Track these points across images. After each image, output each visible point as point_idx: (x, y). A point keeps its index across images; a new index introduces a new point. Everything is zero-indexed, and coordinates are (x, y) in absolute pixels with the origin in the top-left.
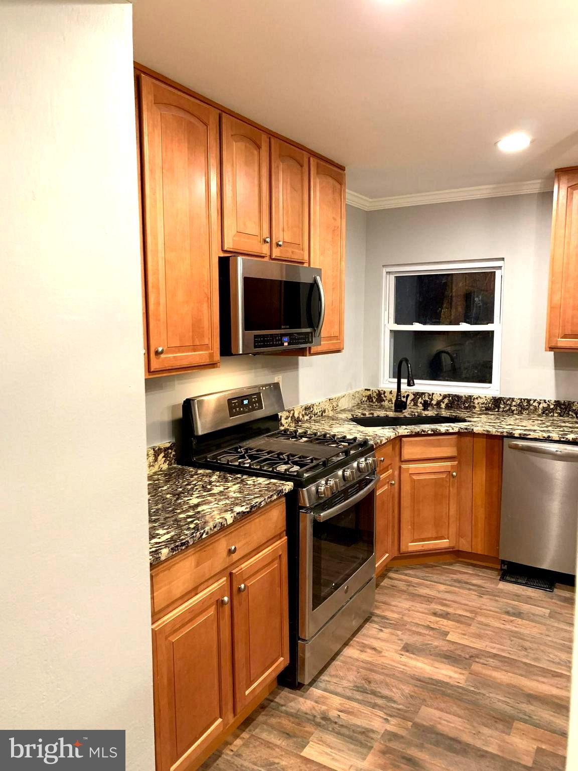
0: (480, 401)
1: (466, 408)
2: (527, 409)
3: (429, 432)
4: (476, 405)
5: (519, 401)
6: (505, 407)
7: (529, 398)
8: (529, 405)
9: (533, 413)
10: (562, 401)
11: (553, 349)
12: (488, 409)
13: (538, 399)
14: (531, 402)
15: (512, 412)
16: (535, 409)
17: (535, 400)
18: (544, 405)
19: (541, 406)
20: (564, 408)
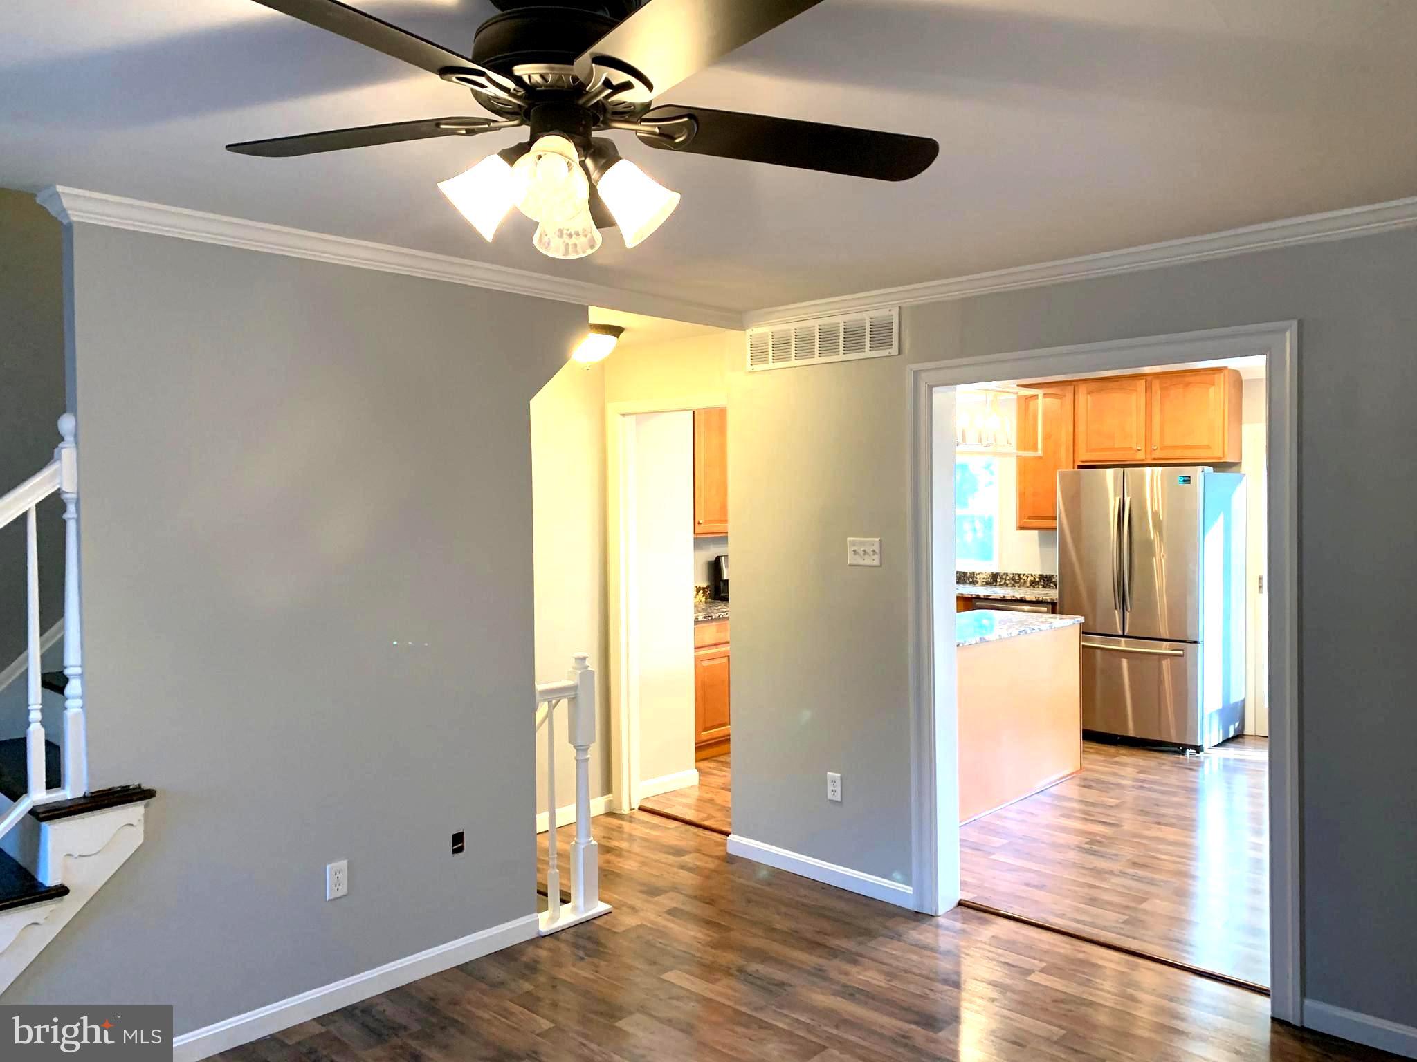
0: (982, 576)
1: (970, 583)
2: (1018, 582)
4: (978, 580)
5: (1012, 576)
6: (1001, 581)
7: (1019, 573)
8: (1020, 579)
9: (1023, 586)
10: (1045, 574)
11: (1022, 528)
12: (987, 583)
13: (1027, 574)
14: (1021, 576)
15: (1007, 585)
16: (1025, 583)
17: (1024, 575)
18: (1031, 578)
19: (1029, 579)
20: (1046, 580)
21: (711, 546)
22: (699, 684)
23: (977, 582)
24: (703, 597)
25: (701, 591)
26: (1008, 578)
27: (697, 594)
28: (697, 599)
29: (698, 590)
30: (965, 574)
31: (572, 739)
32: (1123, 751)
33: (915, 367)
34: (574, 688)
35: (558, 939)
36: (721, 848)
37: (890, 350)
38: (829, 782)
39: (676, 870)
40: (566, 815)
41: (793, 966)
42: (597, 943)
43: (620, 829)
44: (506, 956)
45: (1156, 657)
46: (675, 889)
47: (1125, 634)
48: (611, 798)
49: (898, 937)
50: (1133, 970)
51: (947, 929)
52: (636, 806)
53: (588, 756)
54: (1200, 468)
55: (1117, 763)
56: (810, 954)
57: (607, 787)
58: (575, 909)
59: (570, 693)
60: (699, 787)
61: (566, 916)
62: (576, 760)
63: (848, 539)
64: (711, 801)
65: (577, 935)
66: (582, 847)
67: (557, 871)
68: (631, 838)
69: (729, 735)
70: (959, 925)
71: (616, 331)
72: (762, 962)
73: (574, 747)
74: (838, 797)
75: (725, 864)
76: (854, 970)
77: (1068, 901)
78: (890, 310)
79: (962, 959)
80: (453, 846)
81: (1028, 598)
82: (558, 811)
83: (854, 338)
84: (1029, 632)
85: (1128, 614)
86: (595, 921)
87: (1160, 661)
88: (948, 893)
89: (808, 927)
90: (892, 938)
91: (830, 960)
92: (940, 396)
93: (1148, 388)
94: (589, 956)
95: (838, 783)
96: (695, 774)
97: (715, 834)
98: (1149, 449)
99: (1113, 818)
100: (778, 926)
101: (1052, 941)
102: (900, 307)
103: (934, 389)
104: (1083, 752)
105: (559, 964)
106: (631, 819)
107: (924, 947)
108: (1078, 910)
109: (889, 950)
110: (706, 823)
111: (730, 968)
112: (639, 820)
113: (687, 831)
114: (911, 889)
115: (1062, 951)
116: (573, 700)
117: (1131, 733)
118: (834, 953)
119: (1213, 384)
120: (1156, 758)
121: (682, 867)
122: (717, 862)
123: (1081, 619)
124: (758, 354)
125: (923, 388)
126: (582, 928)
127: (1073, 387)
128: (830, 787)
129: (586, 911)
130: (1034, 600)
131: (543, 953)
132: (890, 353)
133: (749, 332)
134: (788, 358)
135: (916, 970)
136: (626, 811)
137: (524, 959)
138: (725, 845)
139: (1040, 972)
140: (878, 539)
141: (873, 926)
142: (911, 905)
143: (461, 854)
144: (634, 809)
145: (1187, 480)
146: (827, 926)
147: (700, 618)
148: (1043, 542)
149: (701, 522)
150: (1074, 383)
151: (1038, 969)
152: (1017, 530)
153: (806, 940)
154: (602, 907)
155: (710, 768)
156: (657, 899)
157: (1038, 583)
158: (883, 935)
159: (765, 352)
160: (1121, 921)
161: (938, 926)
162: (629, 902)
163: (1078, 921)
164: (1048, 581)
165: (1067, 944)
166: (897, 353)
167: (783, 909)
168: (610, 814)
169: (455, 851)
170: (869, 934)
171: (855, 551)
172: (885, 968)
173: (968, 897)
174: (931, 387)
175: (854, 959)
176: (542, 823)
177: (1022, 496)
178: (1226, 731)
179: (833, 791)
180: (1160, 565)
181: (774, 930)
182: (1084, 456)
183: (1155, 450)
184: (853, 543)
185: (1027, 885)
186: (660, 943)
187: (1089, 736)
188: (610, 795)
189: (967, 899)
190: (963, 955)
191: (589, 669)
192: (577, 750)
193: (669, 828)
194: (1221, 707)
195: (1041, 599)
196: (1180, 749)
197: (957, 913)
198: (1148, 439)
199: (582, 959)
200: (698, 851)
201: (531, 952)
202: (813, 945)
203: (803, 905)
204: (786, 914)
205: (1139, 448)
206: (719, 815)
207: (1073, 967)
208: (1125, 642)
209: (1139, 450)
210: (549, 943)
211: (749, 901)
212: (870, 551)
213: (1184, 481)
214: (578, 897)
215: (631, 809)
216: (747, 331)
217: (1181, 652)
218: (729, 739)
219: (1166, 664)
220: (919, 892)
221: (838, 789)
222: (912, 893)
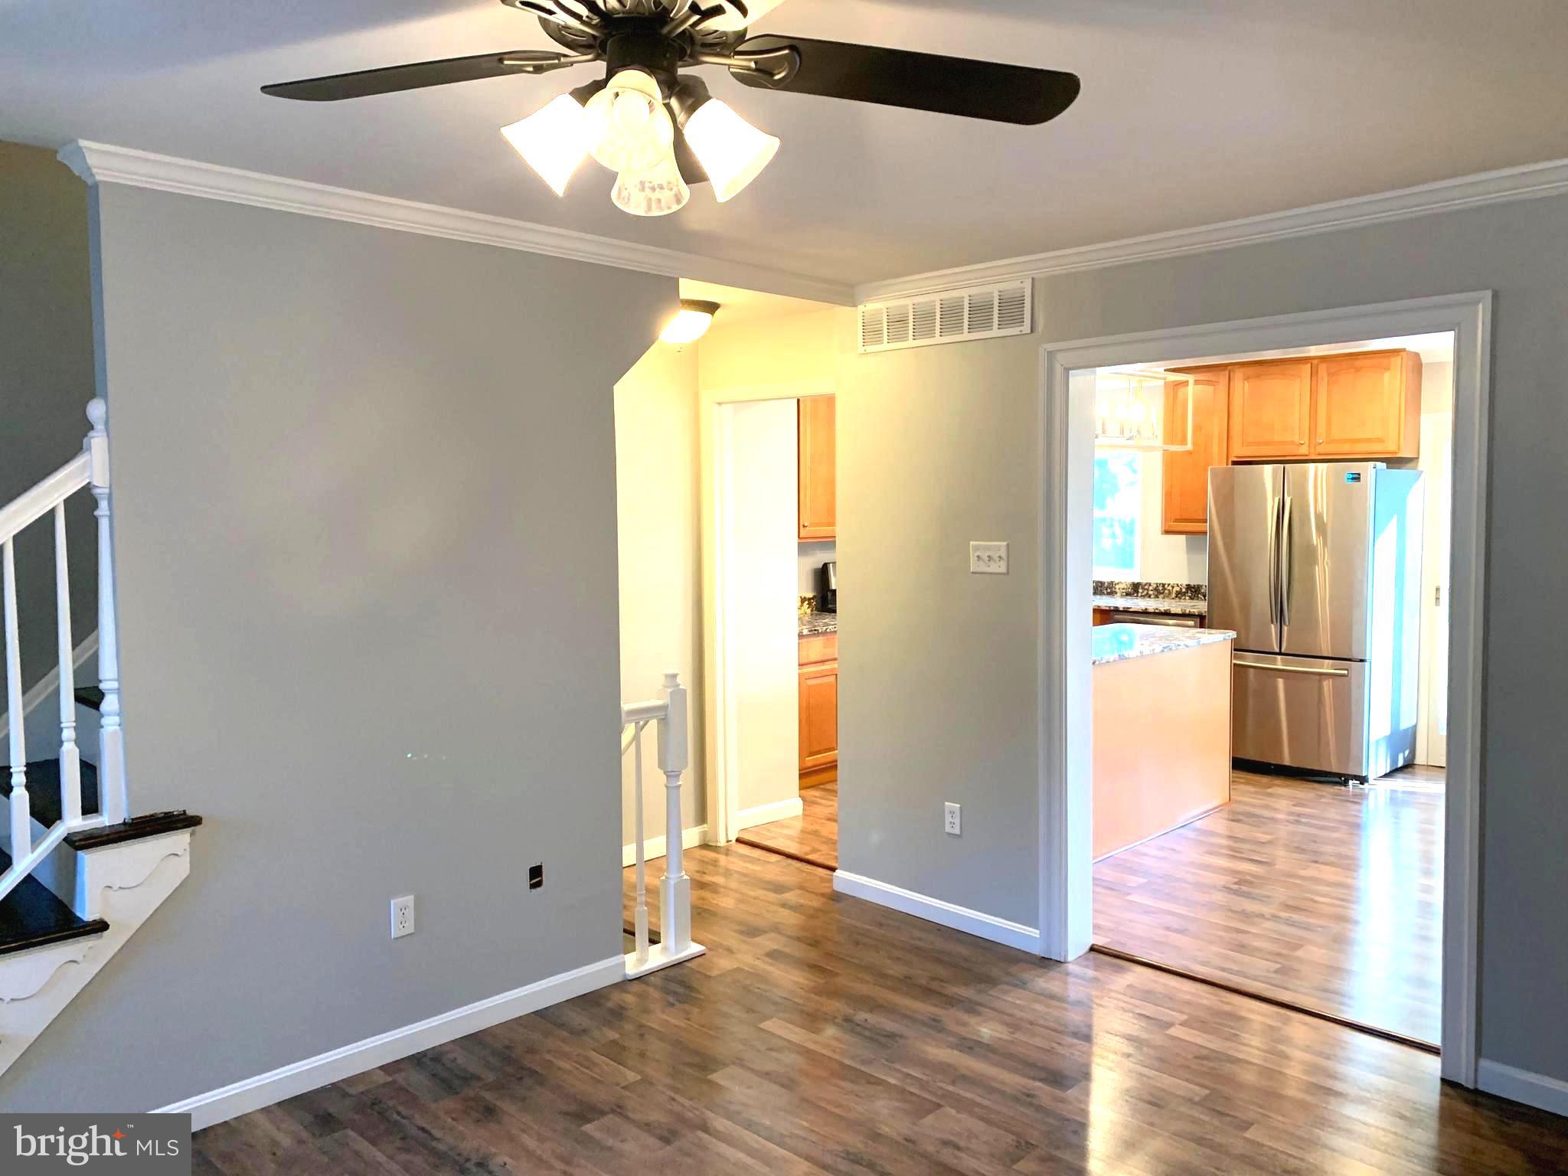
0: (1122, 586)
1: (1108, 594)
2: (1162, 593)
4: (1117, 590)
5: (1155, 586)
6: (1143, 592)
7: (1164, 582)
8: (1164, 589)
9: (1168, 597)
10: (1192, 584)
11: (1167, 532)
12: (1128, 594)
13: (1172, 583)
14: (1166, 586)
15: (1150, 597)
16: (1170, 593)
17: (1169, 585)
18: (1177, 589)
19: (1174, 590)
20: (1193, 591)
21: (818, 552)
22: (804, 705)
23: (1116, 593)
24: (809, 608)
25: (807, 602)
26: (1151, 588)
27: (802, 606)
28: (802, 611)
29: (803, 600)
30: (1102, 583)
31: (662, 764)
32: (1278, 781)
33: (1050, 347)
34: (664, 708)
35: (647, 984)
36: (827, 884)
37: (1021, 328)
38: (947, 812)
39: (775, 908)
40: (656, 847)
41: (905, 1016)
42: (690, 988)
43: (715, 863)
44: (590, 1001)
45: (1318, 677)
46: (776, 929)
47: (1283, 650)
48: (706, 829)
49: (1023, 985)
50: (1285, 1024)
51: (1076, 976)
52: (733, 838)
53: (679, 783)
54: (1371, 464)
55: (1270, 795)
56: (923, 1001)
57: (702, 816)
58: (665, 949)
59: (661, 714)
60: (804, 819)
61: (656, 958)
62: (667, 787)
63: (972, 543)
64: (815, 833)
65: (667, 979)
66: (672, 882)
67: (646, 908)
68: (728, 873)
69: (836, 761)
70: (1091, 973)
71: (711, 307)
72: (871, 1011)
73: (665, 773)
74: (957, 831)
75: (831, 902)
76: (973, 1020)
77: (1215, 949)
78: (1022, 282)
79: (1093, 1011)
80: (531, 880)
81: (1173, 610)
82: (646, 843)
83: (980, 314)
84: (1174, 648)
85: (1285, 628)
86: (688, 964)
87: (1320, 681)
88: (1079, 936)
89: (921, 972)
90: (1015, 986)
91: (948, 1009)
92: (1078, 381)
93: (1314, 373)
94: (680, 1002)
95: (958, 813)
96: (800, 803)
97: (820, 870)
98: (1313, 443)
99: (1265, 856)
100: (891, 972)
101: (1193, 991)
102: (1033, 279)
103: (1070, 372)
104: (1232, 782)
105: (646, 1011)
106: (727, 852)
107: (1052, 997)
108: (1226, 958)
109: (1013, 999)
110: (810, 857)
111: (836, 1017)
112: (736, 852)
113: (790, 865)
114: (1038, 932)
115: (1205, 1002)
116: (664, 722)
117: (1287, 761)
118: (952, 1002)
119: (1389, 369)
120: (1313, 789)
121: (784, 905)
122: (823, 900)
123: (1233, 634)
124: (871, 333)
125: (1059, 370)
126: (672, 973)
127: (1227, 372)
128: (948, 819)
129: (677, 952)
130: (1180, 612)
131: (629, 999)
132: (1021, 331)
133: (861, 308)
134: (904, 338)
135: (1042, 1022)
136: (722, 842)
137: (610, 1004)
138: (831, 881)
139: (1180, 1025)
140: (1005, 543)
141: (995, 972)
142: (1037, 950)
143: (538, 889)
144: (731, 841)
145: (1357, 478)
146: (941, 971)
147: (805, 632)
148: (1190, 548)
149: (806, 525)
150: (1229, 367)
151: (1177, 1022)
152: (1162, 534)
153: (920, 986)
154: (695, 948)
155: (815, 797)
156: (758, 940)
157: (1184, 594)
158: (1006, 983)
159: (879, 332)
160: (1272, 970)
161: (1068, 974)
162: (725, 943)
163: (1223, 970)
164: (1195, 591)
165: (1211, 994)
166: (1029, 332)
167: (896, 953)
168: (705, 846)
169: (533, 886)
170: (991, 981)
171: (978, 557)
172: (1007, 1018)
173: (1100, 941)
174: (1067, 370)
175: (972, 1008)
176: (629, 855)
177: (1168, 496)
178: (1395, 760)
179: (951, 823)
180: (1323, 574)
181: (884, 976)
182: (1239, 451)
183: (1320, 443)
184: (977, 548)
185: (1168, 929)
186: (759, 988)
187: (1240, 764)
188: (705, 825)
189: (1100, 944)
190: (1095, 1006)
191: (681, 687)
192: (667, 776)
193: (769, 862)
194: (1388, 732)
195: (1187, 612)
196: (1342, 779)
197: (1087, 959)
198: (1313, 431)
199: (672, 1005)
200: (801, 888)
201: (617, 997)
202: (927, 992)
203: (918, 948)
204: (898, 959)
205: (1302, 442)
206: (824, 848)
207: (1217, 1020)
208: (1282, 659)
209: (1302, 444)
210: (636, 987)
211: (857, 943)
212: (995, 556)
213: (1353, 479)
214: (668, 937)
215: (728, 841)
216: (859, 307)
217: (1346, 672)
218: (836, 765)
219: (1327, 685)
220: (1047, 934)
221: (957, 821)
222: (1038, 936)
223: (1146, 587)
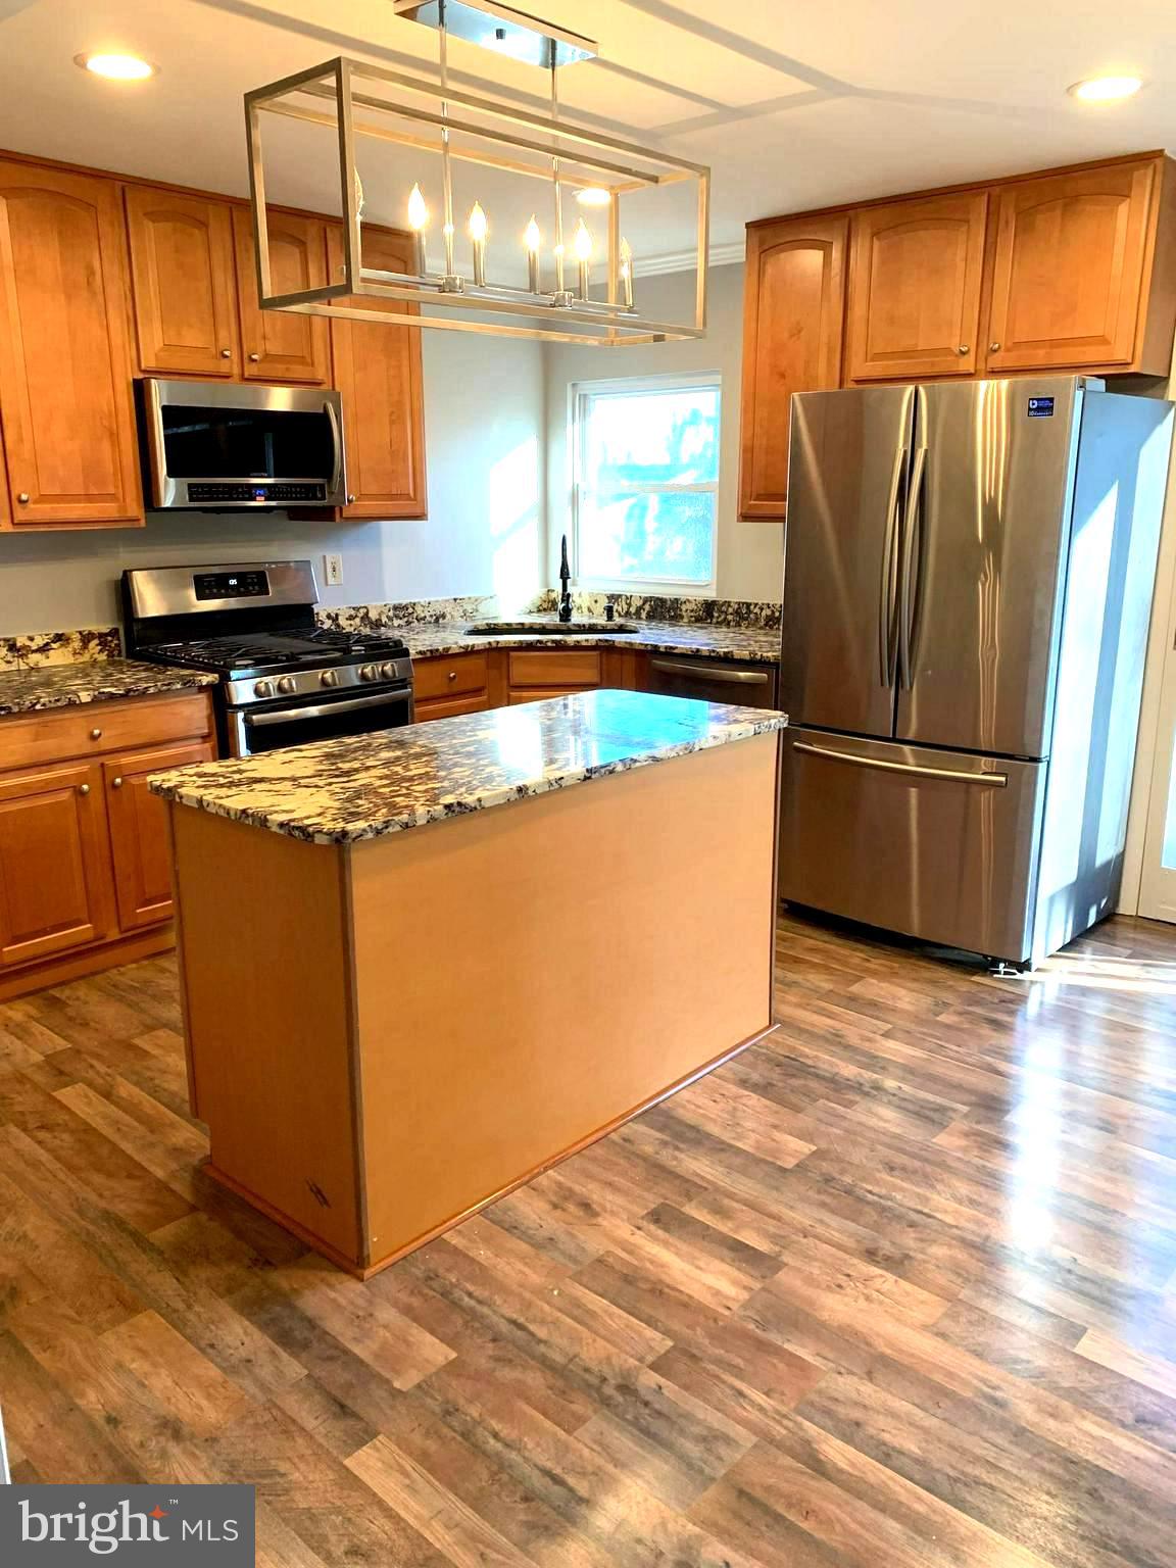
0: (689, 606)
1: (672, 618)
2: (746, 619)
3: (549, 644)
4: (683, 613)
5: (736, 606)
6: (720, 616)
7: (749, 601)
8: (749, 611)
9: (753, 625)
11: (746, 517)
12: (698, 620)
13: (759, 601)
15: (727, 627)
16: (757, 619)
17: (756, 604)
18: (767, 612)
19: (764, 613)
21: (118, 548)
23: (682, 617)
24: (101, 651)
25: (93, 645)
26: (730, 610)
27: (85, 648)
30: (662, 601)
54: (1074, 377)
55: (853, 1001)
81: (738, 654)
98: (984, 348)
120: (933, 982)
123: (782, 719)
127: (847, 221)
130: (748, 658)
149: (25, 497)
152: (740, 520)
177: (748, 452)
178: (1082, 917)
182: (859, 367)
183: (995, 351)
194: (1072, 877)
195: (758, 657)
196: (986, 964)
198: (983, 328)
205: (964, 349)
209: (963, 353)
217: (1003, 779)
223: (724, 608)
